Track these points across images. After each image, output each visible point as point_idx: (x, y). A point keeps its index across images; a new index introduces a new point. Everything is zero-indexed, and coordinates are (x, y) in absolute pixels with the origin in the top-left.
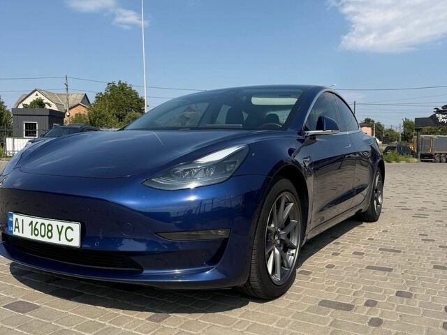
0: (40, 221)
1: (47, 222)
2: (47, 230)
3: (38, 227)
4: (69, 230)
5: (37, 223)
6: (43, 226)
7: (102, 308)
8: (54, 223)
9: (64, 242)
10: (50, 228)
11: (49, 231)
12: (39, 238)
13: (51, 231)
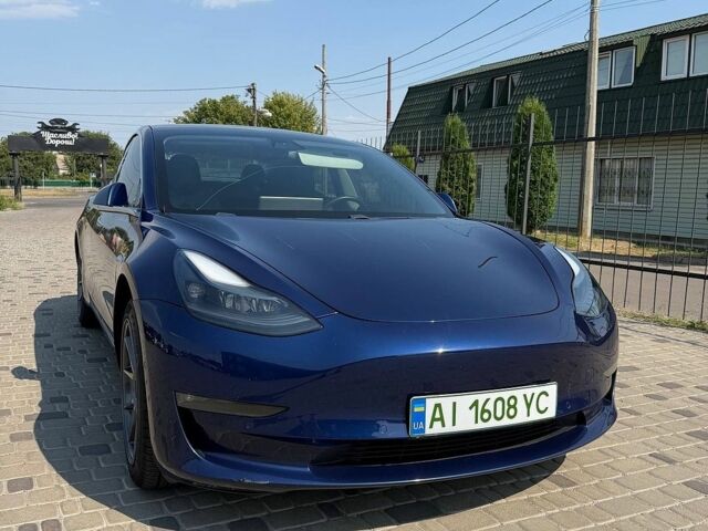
0: (493, 395)
1: (506, 394)
2: (506, 407)
3: (490, 406)
4: (543, 396)
5: (488, 400)
6: (499, 404)
7: (503, 501)
8: (519, 393)
9: (535, 416)
10: (512, 402)
11: (510, 407)
12: (493, 424)
13: (514, 407)
